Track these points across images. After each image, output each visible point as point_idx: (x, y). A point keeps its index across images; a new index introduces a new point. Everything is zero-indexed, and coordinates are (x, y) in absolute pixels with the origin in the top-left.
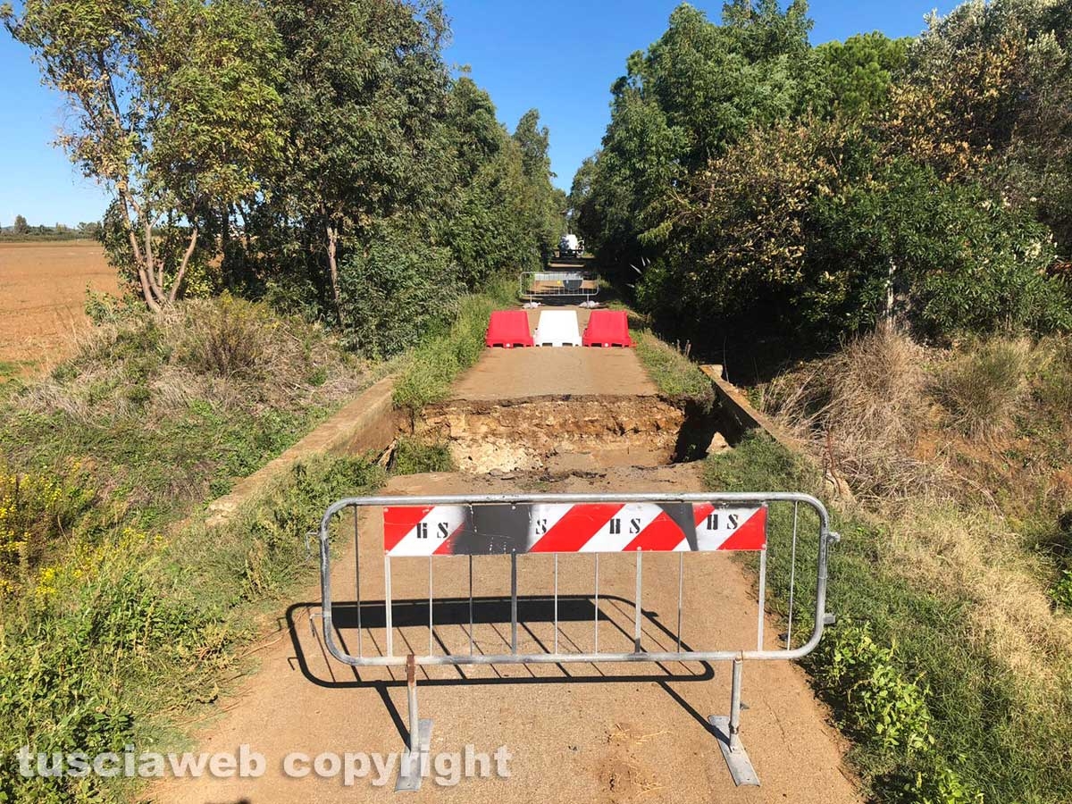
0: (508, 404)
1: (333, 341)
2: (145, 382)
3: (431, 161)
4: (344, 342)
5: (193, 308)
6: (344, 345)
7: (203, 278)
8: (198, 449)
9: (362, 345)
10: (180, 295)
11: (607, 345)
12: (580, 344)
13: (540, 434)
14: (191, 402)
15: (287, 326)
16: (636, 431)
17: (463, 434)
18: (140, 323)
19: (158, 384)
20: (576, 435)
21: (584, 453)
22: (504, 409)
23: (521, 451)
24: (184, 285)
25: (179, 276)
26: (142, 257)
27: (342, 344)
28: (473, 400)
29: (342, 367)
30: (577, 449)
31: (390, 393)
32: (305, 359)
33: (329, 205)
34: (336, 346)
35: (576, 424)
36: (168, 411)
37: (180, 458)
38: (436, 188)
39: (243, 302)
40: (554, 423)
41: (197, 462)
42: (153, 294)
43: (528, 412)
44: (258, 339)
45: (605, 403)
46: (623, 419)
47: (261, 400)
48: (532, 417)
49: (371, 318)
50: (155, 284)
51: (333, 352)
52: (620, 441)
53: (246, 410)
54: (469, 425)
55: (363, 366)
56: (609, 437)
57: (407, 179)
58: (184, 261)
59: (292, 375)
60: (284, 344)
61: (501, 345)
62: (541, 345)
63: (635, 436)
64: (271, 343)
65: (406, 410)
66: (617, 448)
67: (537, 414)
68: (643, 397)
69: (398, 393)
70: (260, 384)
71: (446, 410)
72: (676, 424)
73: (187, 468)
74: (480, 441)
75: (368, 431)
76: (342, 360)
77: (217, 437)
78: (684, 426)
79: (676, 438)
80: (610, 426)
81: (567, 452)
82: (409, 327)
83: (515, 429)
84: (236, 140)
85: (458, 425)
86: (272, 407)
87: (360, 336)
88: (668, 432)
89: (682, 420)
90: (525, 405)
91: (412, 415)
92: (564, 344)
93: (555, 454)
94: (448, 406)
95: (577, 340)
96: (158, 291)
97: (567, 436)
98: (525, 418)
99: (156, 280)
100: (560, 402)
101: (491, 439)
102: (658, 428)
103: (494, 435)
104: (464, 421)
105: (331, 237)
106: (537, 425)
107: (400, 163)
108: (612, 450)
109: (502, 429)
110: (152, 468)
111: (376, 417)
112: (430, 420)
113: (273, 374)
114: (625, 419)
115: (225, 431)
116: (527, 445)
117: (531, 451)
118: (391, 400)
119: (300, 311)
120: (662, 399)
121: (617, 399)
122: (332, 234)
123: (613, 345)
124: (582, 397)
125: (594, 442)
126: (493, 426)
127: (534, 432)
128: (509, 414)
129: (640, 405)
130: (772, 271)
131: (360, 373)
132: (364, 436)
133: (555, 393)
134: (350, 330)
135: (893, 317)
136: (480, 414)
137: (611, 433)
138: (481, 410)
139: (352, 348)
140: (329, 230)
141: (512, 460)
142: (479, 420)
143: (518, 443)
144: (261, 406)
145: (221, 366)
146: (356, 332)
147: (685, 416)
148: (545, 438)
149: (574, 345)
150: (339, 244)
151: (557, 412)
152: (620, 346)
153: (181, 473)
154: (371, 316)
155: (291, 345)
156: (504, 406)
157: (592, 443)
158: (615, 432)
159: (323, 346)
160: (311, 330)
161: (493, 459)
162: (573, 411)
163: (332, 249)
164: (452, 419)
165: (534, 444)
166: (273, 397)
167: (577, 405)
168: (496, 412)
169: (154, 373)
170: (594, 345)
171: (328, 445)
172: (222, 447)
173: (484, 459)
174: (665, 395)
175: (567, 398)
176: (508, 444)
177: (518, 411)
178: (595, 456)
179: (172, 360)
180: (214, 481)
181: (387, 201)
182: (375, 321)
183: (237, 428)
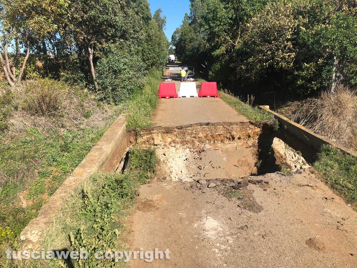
0: (181, 128)
1: (93, 97)
2: (6, 120)
3: (131, 19)
4: (98, 97)
5: (30, 84)
6: (98, 99)
7: (34, 71)
8: (32, 153)
9: (105, 98)
10: (24, 78)
11: (208, 96)
12: (197, 96)
13: (196, 142)
14: (29, 129)
15: (72, 91)
16: (239, 138)
17: (160, 143)
18: (4, 91)
19: (12, 121)
20: (212, 141)
21: (217, 150)
22: (179, 130)
23: (188, 150)
24: (25, 74)
25: (22, 70)
26: (4, 61)
27: (97, 98)
28: (164, 126)
29: (98, 109)
30: (213, 148)
31: (125, 124)
32: (82, 106)
33: (89, 38)
34: (94, 99)
35: (212, 136)
36: (17, 134)
37: (23, 158)
38: (134, 31)
39: (52, 81)
40: (202, 136)
41: (32, 160)
42: (11, 78)
43: (190, 131)
44: (60, 98)
45: (226, 126)
46: (234, 133)
47: (62, 127)
48: (191, 134)
49: (109, 87)
50: (11, 73)
51: (94, 102)
52: (232, 144)
53: (56, 132)
54: (163, 139)
55: (106, 108)
56: (227, 142)
57: (122, 27)
58: (25, 63)
59: (76, 114)
60: (72, 99)
61: (165, 98)
62: (181, 97)
63: (239, 141)
64: (66, 99)
65: (133, 132)
66: (231, 147)
67: (194, 132)
68: (243, 123)
69: (129, 124)
70: (62, 119)
71: (152, 132)
72: (257, 135)
73: (27, 163)
74: (168, 146)
75: (117, 147)
76: (98, 106)
77: (41, 146)
78: (260, 135)
79: (257, 141)
80: (228, 136)
81: (209, 149)
82: (125, 91)
83: (184, 139)
84: (44, 5)
85: (158, 139)
86: (68, 130)
87: (105, 94)
88: (253, 138)
89: (260, 133)
90: (188, 128)
91: (136, 135)
92: (191, 96)
93: (204, 151)
94: (153, 130)
95: (196, 94)
96: (13, 77)
97: (208, 142)
98: (188, 134)
99: (12, 71)
100: (204, 126)
101: (173, 144)
102: (249, 136)
103: (174, 142)
104: (160, 137)
105: (91, 52)
106: (194, 137)
107: (119, 19)
108: (229, 148)
109: (178, 140)
110: (8, 164)
111: (121, 138)
112: (144, 137)
113: (67, 114)
114: (235, 133)
115: (45, 143)
116: (190, 147)
117: (192, 149)
118: (126, 128)
119: (78, 84)
120: (252, 123)
121: (231, 124)
122: (91, 51)
123: (211, 96)
124: (215, 123)
125: (220, 144)
126: (174, 138)
127: (193, 140)
128: (181, 132)
129: (242, 127)
130: (281, 64)
131: (106, 111)
132: (116, 150)
133: (202, 122)
134: (100, 92)
135: (335, 82)
136: (168, 133)
137: (228, 140)
138: (168, 131)
139: (101, 100)
140: (90, 49)
141: (184, 155)
142: (167, 135)
143: (185, 146)
144: (62, 130)
145: (42, 111)
146: (103, 93)
147: (262, 131)
148: (198, 143)
149: (195, 97)
150: (94, 54)
151: (203, 131)
152: (214, 97)
153: (24, 166)
154: (109, 86)
155: (75, 100)
156: (179, 129)
157: (219, 144)
158: (230, 139)
159: (89, 100)
160: (83, 92)
161: (175, 154)
162: (211, 130)
163: (91, 57)
164: (155, 136)
165: (193, 146)
166: (68, 124)
167: (212, 127)
168: (175, 132)
169: (10, 116)
170: (203, 97)
171: (99, 162)
172: (44, 151)
173: (171, 155)
174: (254, 122)
175: (208, 124)
176: (181, 147)
177: (185, 131)
178: (222, 151)
179: (19, 109)
180: (41, 170)
181: (114, 36)
182: (111, 88)
183: (51, 141)
